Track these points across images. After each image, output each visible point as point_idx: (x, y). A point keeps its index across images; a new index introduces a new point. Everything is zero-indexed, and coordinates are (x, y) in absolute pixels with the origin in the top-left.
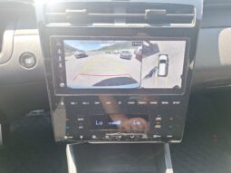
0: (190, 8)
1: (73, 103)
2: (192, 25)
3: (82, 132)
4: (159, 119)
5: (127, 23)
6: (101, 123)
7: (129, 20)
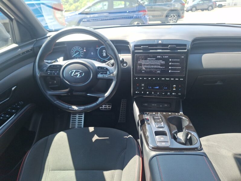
0: (185, 45)
1: (141, 78)
2: (186, 51)
3: (143, 90)
4: (175, 86)
5: (162, 50)
6: (151, 87)
7: (162, 49)
